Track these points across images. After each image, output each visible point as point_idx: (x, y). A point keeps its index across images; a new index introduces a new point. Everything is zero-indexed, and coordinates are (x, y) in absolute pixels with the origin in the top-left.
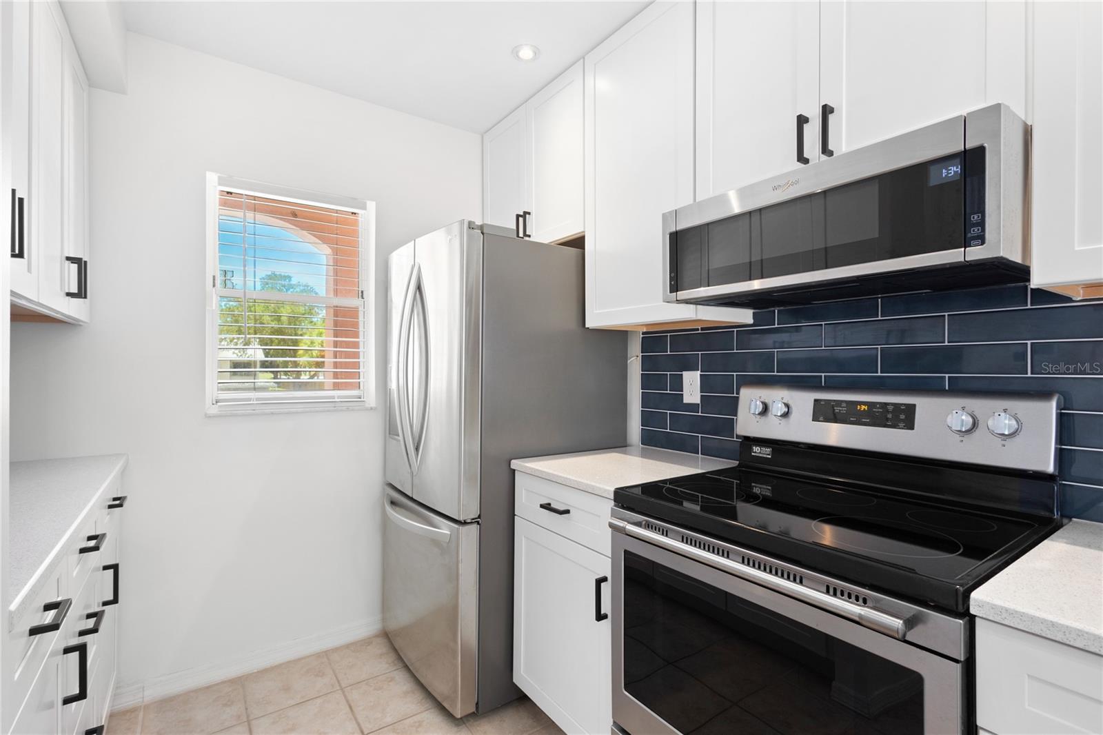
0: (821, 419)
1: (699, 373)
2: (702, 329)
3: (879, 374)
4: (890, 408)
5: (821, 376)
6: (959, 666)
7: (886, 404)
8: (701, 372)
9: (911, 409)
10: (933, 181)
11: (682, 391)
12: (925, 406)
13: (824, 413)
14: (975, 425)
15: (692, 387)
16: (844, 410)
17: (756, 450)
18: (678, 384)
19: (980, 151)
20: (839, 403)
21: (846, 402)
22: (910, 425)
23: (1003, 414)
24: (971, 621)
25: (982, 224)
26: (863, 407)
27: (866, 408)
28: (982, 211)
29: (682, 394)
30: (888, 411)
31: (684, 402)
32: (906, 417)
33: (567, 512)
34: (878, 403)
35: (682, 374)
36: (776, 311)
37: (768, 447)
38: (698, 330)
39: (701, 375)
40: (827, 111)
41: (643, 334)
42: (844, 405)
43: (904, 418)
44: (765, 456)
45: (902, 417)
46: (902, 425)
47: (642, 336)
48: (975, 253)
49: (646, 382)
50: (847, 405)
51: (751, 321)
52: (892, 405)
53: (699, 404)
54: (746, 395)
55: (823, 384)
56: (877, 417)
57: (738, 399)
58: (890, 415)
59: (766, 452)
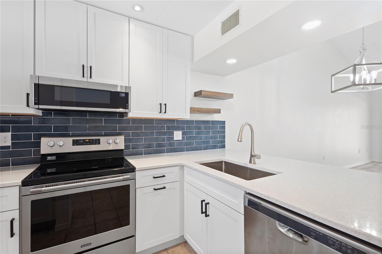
0: (75, 145)
1: (10, 133)
2: (12, 115)
3: (88, 132)
4: (94, 140)
5: (70, 133)
8: (12, 132)
9: (99, 140)
12: (103, 139)
13: (75, 143)
14: (112, 142)
15: (5, 139)
16: (82, 142)
17: (49, 158)
19: (128, 93)
20: (80, 140)
21: (82, 139)
22: (99, 144)
25: (128, 106)
26: (87, 140)
27: (88, 141)
28: (128, 104)
32: (98, 142)
34: (91, 139)
36: (53, 112)
37: (54, 156)
38: (10, 115)
39: (11, 134)
40: (91, 67)
42: (82, 140)
44: (53, 159)
45: (97, 142)
46: (97, 144)
48: (127, 111)
50: (83, 140)
51: (42, 115)
52: (95, 139)
53: (10, 146)
54: (44, 140)
55: (71, 135)
56: (91, 142)
57: (40, 142)
58: (94, 142)
59: (54, 158)
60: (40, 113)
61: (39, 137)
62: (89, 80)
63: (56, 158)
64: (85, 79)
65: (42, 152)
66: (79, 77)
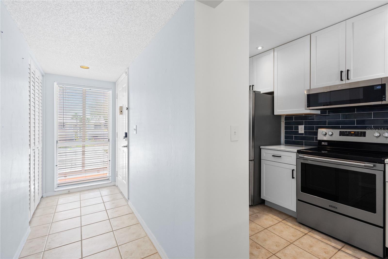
0: (342, 135)
2: (304, 115)
3: (356, 125)
5: (340, 126)
6: (383, 171)
7: (358, 132)
9: (365, 133)
10: (375, 89)
11: (298, 130)
12: (368, 132)
13: (341, 134)
14: (380, 135)
15: (301, 129)
16: (348, 133)
17: (323, 143)
18: (297, 128)
19: (385, 84)
20: (346, 132)
22: (365, 136)
23: (386, 133)
24: (385, 164)
25: (385, 97)
27: (353, 133)
28: (385, 95)
29: (298, 131)
30: (359, 133)
31: (299, 133)
33: (281, 157)
35: (298, 126)
36: (327, 111)
37: (326, 142)
38: (303, 115)
39: (304, 126)
40: (348, 71)
41: (285, 116)
43: (364, 134)
46: (362, 136)
47: (285, 117)
48: (384, 102)
49: (286, 128)
50: (349, 132)
51: (320, 113)
52: (360, 132)
53: (303, 133)
54: (320, 130)
55: (341, 128)
56: (356, 134)
57: (317, 132)
58: (359, 134)
59: (326, 144)
60: (319, 112)
61: (317, 128)
62: (348, 82)
63: (328, 144)
64: (343, 82)
65: (319, 139)
66: (339, 82)
